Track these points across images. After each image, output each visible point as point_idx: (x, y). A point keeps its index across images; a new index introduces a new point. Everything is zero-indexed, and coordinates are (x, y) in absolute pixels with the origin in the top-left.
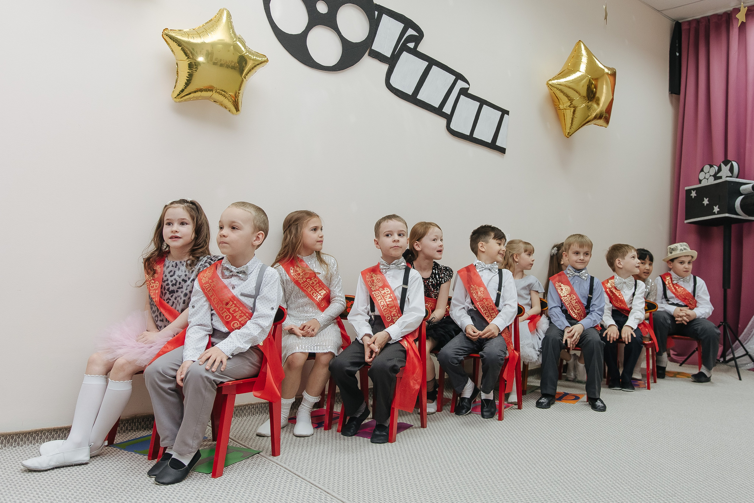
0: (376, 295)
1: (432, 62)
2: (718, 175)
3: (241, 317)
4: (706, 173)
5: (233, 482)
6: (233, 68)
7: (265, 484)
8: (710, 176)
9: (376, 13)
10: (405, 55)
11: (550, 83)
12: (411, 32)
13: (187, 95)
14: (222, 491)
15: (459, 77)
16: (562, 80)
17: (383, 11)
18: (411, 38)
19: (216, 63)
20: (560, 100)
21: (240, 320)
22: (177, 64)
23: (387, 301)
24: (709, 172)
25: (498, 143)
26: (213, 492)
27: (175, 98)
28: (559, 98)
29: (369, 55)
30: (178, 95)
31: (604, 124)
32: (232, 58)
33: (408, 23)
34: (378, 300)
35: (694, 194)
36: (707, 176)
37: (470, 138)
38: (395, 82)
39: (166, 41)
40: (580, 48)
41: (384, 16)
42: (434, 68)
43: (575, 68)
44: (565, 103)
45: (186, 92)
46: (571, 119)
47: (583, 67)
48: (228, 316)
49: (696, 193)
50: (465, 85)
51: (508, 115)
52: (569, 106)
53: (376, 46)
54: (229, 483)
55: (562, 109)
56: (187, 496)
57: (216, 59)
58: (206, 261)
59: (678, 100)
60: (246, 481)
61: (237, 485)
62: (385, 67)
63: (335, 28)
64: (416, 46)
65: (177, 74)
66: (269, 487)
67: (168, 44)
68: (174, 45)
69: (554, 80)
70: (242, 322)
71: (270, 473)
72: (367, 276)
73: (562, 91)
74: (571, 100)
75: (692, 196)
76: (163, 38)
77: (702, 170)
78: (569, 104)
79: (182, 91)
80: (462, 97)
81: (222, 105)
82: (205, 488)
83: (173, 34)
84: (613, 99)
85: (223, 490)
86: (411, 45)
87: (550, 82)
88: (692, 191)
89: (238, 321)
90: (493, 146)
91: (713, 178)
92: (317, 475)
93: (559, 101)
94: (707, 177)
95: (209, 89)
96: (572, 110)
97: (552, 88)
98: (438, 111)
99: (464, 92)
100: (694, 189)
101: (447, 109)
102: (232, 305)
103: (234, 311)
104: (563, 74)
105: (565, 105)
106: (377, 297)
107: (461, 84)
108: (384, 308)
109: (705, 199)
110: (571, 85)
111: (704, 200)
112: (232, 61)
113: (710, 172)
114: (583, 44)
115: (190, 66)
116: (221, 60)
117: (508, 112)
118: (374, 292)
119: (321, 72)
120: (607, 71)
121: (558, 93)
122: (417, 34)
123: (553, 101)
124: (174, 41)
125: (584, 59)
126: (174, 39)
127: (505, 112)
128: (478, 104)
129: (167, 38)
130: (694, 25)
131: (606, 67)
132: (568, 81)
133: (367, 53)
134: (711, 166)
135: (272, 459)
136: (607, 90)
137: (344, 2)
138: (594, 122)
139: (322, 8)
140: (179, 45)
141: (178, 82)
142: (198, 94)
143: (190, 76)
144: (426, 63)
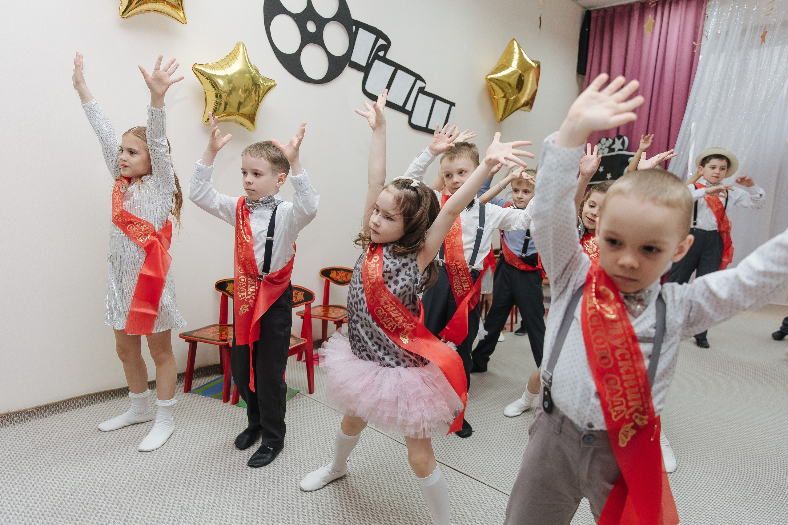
1: (397, 67)
8: (607, 147)
9: (354, 27)
10: (377, 63)
12: (381, 42)
15: (418, 77)
16: (498, 75)
17: (360, 25)
18: (381, 48)
20: (496, 92)
22: (205, 93)
28: (494, 90)
29: (350, 66)
31: (529, 109)
32: (248, 83)
33: (379, 34)
37: (426, 130)
38: (369, 88)
39: (195, 74)
40: (513, 45)
41: (361, 30)
42: (399, 72)
43: (508, 64)
44: (499, 94)
46: (503, 108)
47: (514, 65)
50: (423, 85)
51: (455, 106)
52: (503, 97)
53: (354, 58)
55: (497, 99)
59: (583, 80)
62: (361, 75)
63: (321, 44)
64: (385, 54)
65: (206, 101)
67: (198, 78)
68: (203, 78)
69: (492, 75)
73: (497, 85)
74: (504, 92)
77: (599, 142)
78: (503, 95)
80: (420, 95)
81: (242, 124)
83: (201, 68)
84: (537, 90)
86: (381, 54)
87: (489, 77)
91: (607, 150)
93: (494, 92)
96: (505, 100)
97: (490, 82)
98: (402, 109)
99: (422, 90)
101: (409, 107)
104: (498, 69)
105: (500, 97)
107: (419, 84)
110: (505, 79)
113: (606, 144)
115: (217, 96)
117: (455, 104)
119: (314, 85)
120: (534, 65)
121: (494, 86)
122: (386, 43)
123: (489, 91)
124: (203, 75)
125: (516, 56)
126: (203, 74)
127: (452, 104)
128: (432, 99)
129: (196, 72)
130: (601, 13)
131: (533, 61)
132: (503, 76)
133: (347, 65)
134: (607, 139)
135: (310, 397)
136: (532, 81)
137: (329, 20)
138: (521, 109)
139: (311, 27)
140: (207, 78)
141: (207, 108)
142: (225, 118)
143: (217, 104)
144: (393, 69)
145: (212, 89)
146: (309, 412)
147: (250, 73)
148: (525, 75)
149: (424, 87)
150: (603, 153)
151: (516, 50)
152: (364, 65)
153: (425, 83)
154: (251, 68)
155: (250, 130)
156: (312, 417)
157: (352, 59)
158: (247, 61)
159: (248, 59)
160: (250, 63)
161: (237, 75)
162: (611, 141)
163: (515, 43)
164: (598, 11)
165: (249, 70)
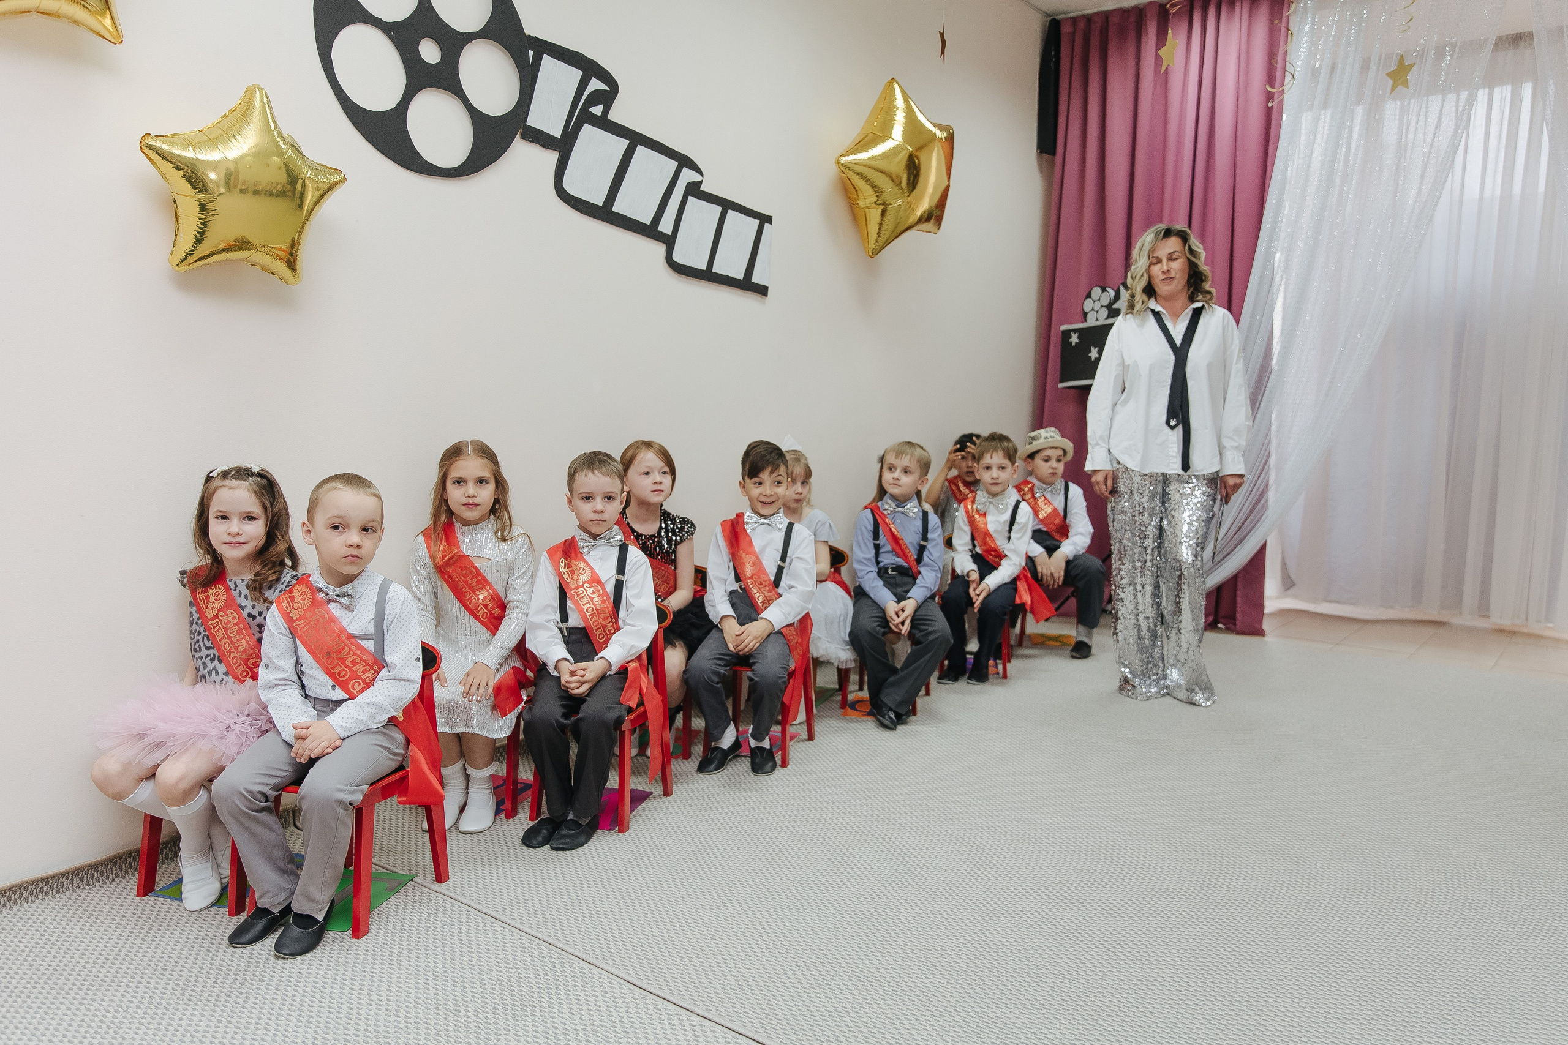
0: (578, 595)
1: (636, 139)
2: (1115, 306)
3: (365, 671)
4: (1094, 301)
5: (391, 943)
6: (282, 194)
7: (445, 940)
8: (1102, 306)
9: (531, 53)
10: (587, 130)
11: (842, 162)
12: (595, 84)
13: (201, 259)
14: (381, 963)
15: (685, 162)
16: (863, 156)
17: (543, 47)
18: (597, 98)
19: (246, 189)
20: (859, 192)
21: (364, 677)
22: (175, 203)
24: (1099, 300)
25: (755, 279)
26: (366, 965)
27: (178, 264)
28: (857, 188)
29: (523, 137)
30: (183, 260)
31: (934, 229)
32: (277, 177)
33: (589, 68)
34: (584, 605)
35: (1074, 339)
36: (1097, 306)
37: (708, 275)
38: (571, 186)
39: (150, 159)
40: (892, 92)
41: (547, 60)
42: (641, 150)
43: (884, 134)
44: (867, 197)
45: (198, 254)
46: (877, 227)
47: (898, 132)
48: (343, 672)
49: (1079, 337)
50: (696, 177)
51: (771, 224)
52: (875, 203)
53: (534, 120)
54: (385, 946)
55: (862, 206)
56: (326, 980)
57: (244, 182)
58: (289, 582)
59: (1052, 165)
60: (412, 937)
61: (400, 948)
62: (552, 157)
63: (455, 89)
64: (606, 111)
65: (178, 220)
66: (454, 946)
67: (156, 165)
68: (168, 168)
69: (848, 155)
70: (367, 681)
71: (445, 917)
72: (562, 565)
73: (861, 176)
74: (879, 192)
75: (1071, 343)
76: (145, 154)
77: (1089, 296)
78: (875, 199)
79: (190, 254)
80: (690, 198)
81: (265, 269)
82: (349, 960)
83: (164, 147)
84: (948, 187)
85: (381, 961)
86: (597, 110)
87: (843, 160)
88: (1072, 334)
89: (361, 679)
90: (747, 284)
91: (1104, 312)
92: (523, 911)
93: (857, 193)
94: (1096, 309)
95: (242, 244)
96: (880, 210)
97: (847, 171)
98: (650, 231)
99: (694, 190)
100: (1075, 331)
101: (666, 226)
102: (348, 654)
103: (354, 663)
104: (863, 144)
105: (868, 201)
106: (580, 599)
107: (688, 176)
109: (1092, 348)
110: (879, 164)
111: (1090, 351)
112: (277, 184)
113: (1102, 299)
114: (899, 85)
115: (203, 207)
116: (256, 184)
117: (771, 218)
118: (575, 590)
119: (439, 181)
120: (938, 134)
121: (856, 179)
122: (606, 88)
123: (846, 190)
124: (167, 160)
125: (900, 116)
126: (167, 157)
127: (765, 220)
128: (718, 209)
129: (151, 153)
130: (1081, 26)
131: (935, 125)
132: (874, 158)
133: (518, 135)
134: (1104, 290)
135: (438, 889)
136: (938, 168)
137: (470, 37)
138: (915, 228)
139: (430, 52)
140: (178, 168)
141: (180, 234)
142: (223, 256)
143: (204, 224)
144: (625, 142)
145: (192, 191)
147: (281, 154)
148: (923, 156)
149: (700, 183)
150: (1097, 320)
151: (900, 102)
152: (557, 133)
153: (702, 175)
154: (281, 143)
155: (286, 282)
157: (528, 123)
158: (273, 127)
159: (275, 124)
160: (279, 132)
161: (250, 158)
162: (1111, 293)
163: (897, 87)
164: (1074, 20)
165: (278, 147)
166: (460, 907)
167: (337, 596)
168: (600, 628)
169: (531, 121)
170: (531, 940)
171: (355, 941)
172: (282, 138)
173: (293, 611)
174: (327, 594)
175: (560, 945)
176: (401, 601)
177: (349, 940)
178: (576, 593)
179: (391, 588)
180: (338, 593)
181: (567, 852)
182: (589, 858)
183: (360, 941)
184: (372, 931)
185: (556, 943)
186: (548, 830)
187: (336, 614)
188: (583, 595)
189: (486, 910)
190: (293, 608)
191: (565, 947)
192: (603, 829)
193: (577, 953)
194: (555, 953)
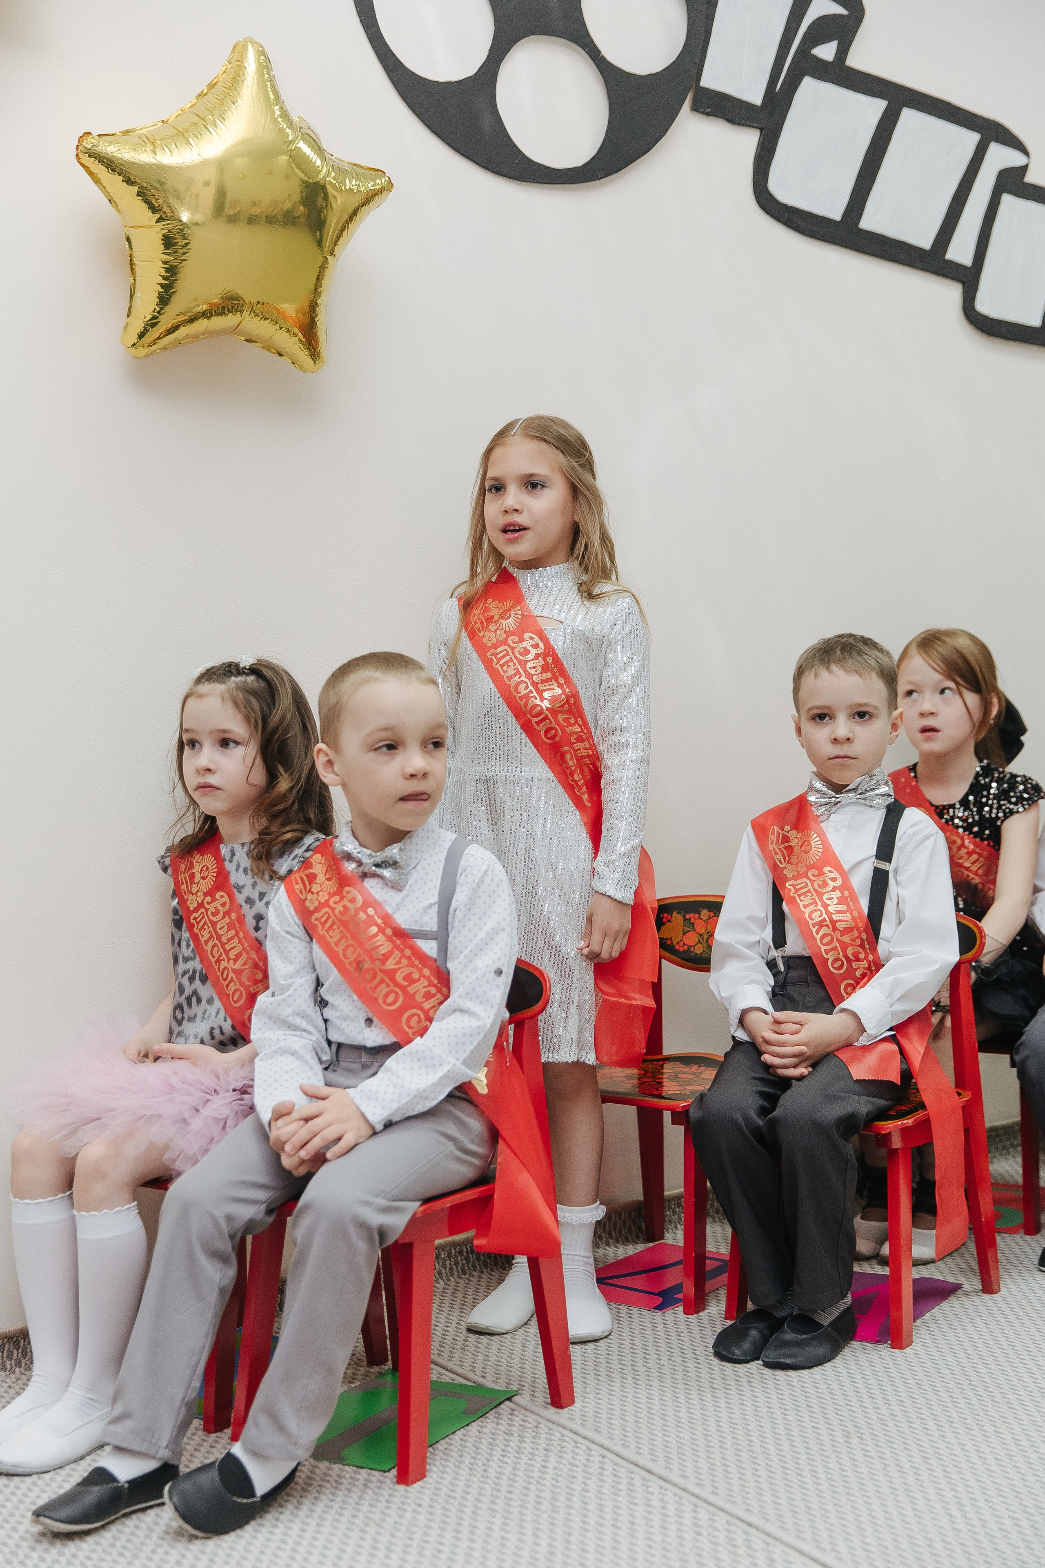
3: (427, 996)
5: (462, 1497)
7: (558, 1500)
10: (809, 86)
13: (168, 332)
14: (440, 1527)
21: (425, 1006)
22: (128, 239)
23: (831, 909)
26: (415, 1529)
27: (134, 345)
29: (696, 108)
30: (141, 336)
32: (285, 191)
39: (91, 174)
42: (909, 117)
45: (166, 322)
48: (392, 996)
54: (452, 1500)
60: (499, 1491)
61: (476, 1506)
62: (747, 141)
64: (842, 52)
65: (132, 270)
66: (572, 1511)
67: (97, 181)
71: (561, 1463)
72: (773, 838)
76: (82, 164)
79: (153, 323)
80: (1007, 200)
81: (270, 347)
83: (110, 149)
86: (826, 52)
89: (421, 1009)
95: (230, 303)
106: (799, 896)
108: (821, 933)
112: (284, 202)
115: (168, 242)
116: (252, 204)
118: (791, 882)
119: (552, 192)
124: (114, 170)
126: (111, 164)
129: (92, 163)
133: (687, 105)
135: (554, 1417)
140: (129, 181)
141: (138, 294)
142: (201, 325)
143: (172, 271)
144: (877, 107)
145: (150, 218)
146: (536, 1475)
149: (1024, 169)
154: (288, 131)
155: (301, 368)
156: (547, 1494)
157: (705, 82)
161: (241, 161)
165: (285, 139)
166: (589, 1449)
167: (377, 865)
168: (835, 948)
169: (709, 80)
170: (714, 1515)
171: (401, 1488)
172: (291, 124)
173: (309, 896)
174: (360, 863)
175: (770, 1529)
176: (482, 872)
177: (392, 1485)
178: (794, 886)
179: (466, 852)
180: (378, 860)
181: (792, 1373)
182: (835, 1386)
183: (410, 1489)
184: (435, 1476)
185: (760, 1523)
186: (760, 1331)
187: (377, 897)
188: (806, 889)
189: (635, 1458)
190: (310, 891)
191: (778, 1533)
192: (864, 1339)
193: (800, 1545)
194: (757, 1541)
